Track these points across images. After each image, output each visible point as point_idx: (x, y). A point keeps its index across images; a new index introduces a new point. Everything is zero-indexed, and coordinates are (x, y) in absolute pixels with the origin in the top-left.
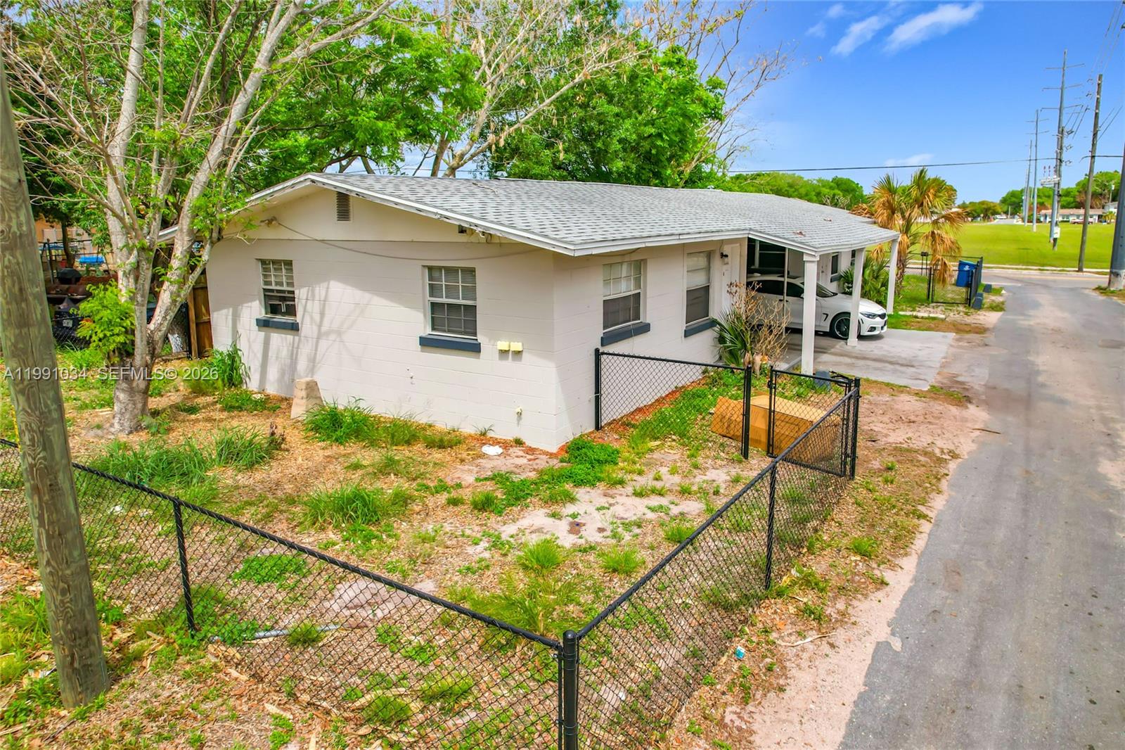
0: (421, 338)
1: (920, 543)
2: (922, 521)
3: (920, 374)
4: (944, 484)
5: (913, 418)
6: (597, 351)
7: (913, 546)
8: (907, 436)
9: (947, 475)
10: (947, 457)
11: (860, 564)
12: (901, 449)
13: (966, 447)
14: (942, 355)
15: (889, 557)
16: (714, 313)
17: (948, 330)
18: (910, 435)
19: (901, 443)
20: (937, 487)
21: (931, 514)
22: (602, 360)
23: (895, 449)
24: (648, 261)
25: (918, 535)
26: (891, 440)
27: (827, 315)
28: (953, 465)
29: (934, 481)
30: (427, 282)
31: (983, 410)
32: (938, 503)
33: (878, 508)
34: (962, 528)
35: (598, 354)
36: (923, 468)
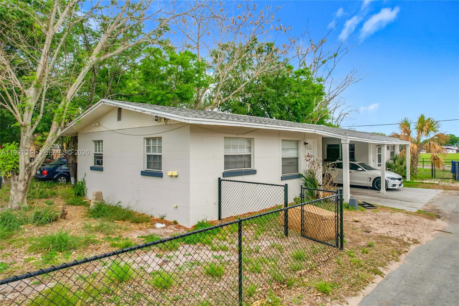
0: (142, 172)
1: (369, 289)
2: (377, 276)
3: (415, 205)
4: (403, 257)
5: (398, 222)
6: (219, 179)
7: (363, 291)
8: (389, 231)
9: (407, 252)
10: (411, 242)
11: (319, 298)
12: (382, 237)
13: (426, 238)
14: (431, 198)
15: (342, 296)
16: (301, 171)
17: (440, 188)
18: (391, 230)
19: (384, 234)
20: (397, 258)
21: (385, 272)
22: (222, 183)
23: (379, 236)
24: (255, 139)
25: (370, 284)
26: (378, 232)
27: (371, 178)
28: (413, 247)
29: (396, 254)
30: (146, 145)
31: (446, 222)
32: (394, 266)
33: (351, 266)
34: (403, 282)
35: (220, 181)
36: (392, 247)
